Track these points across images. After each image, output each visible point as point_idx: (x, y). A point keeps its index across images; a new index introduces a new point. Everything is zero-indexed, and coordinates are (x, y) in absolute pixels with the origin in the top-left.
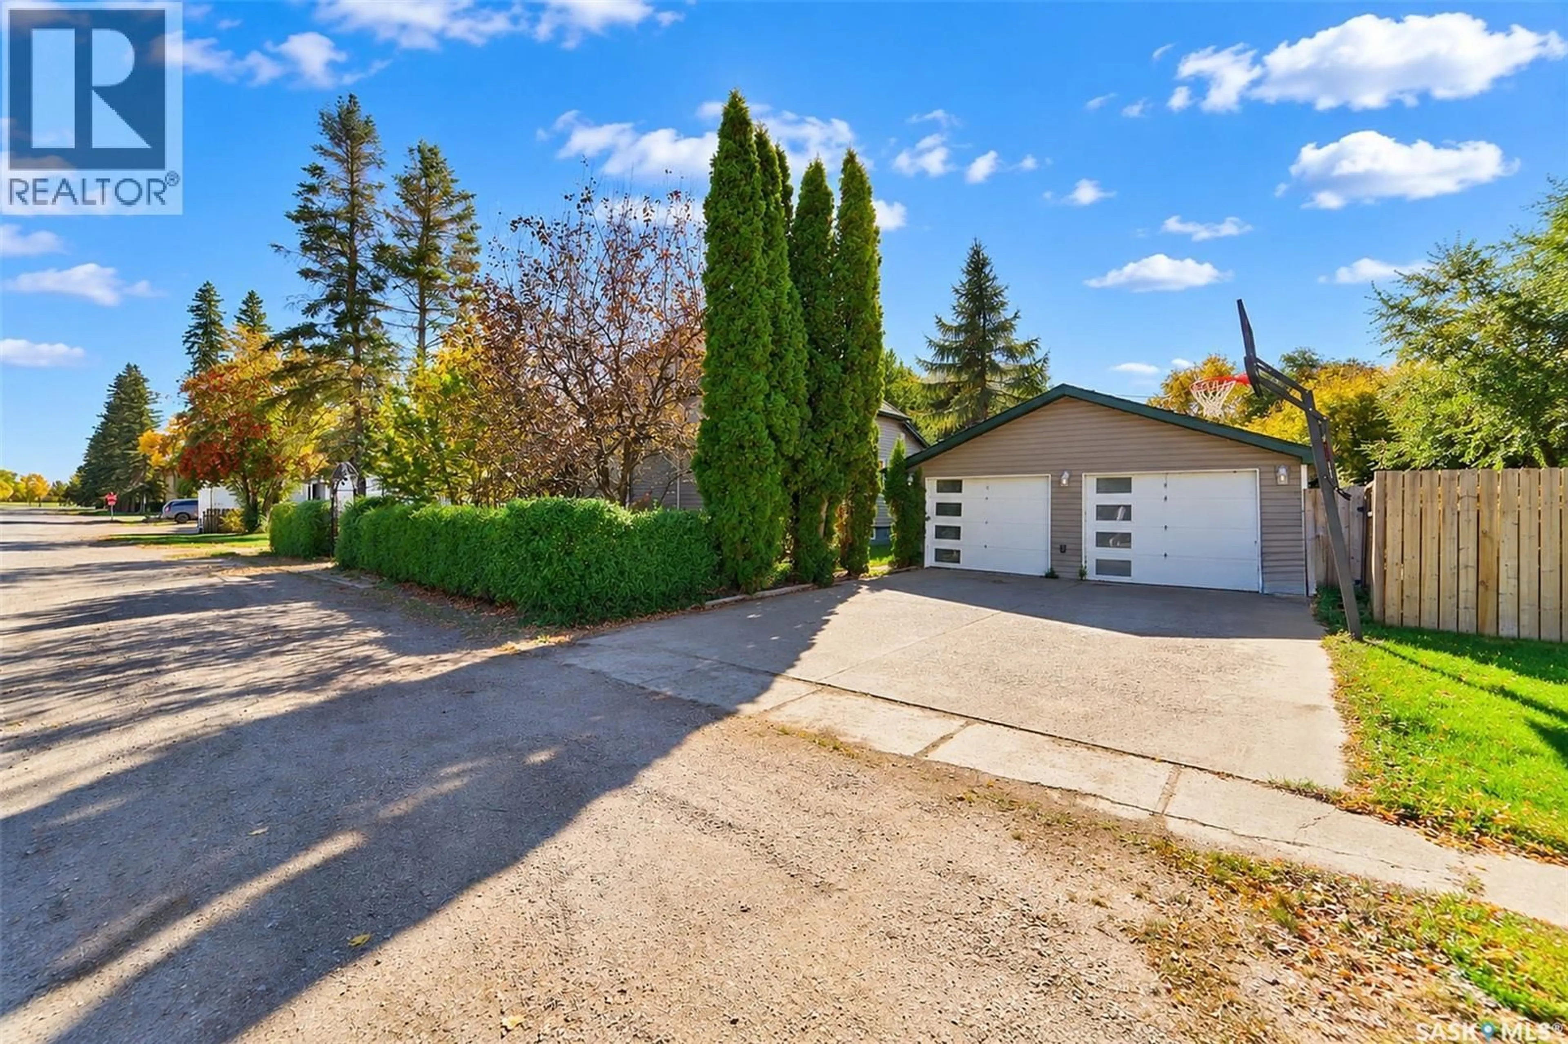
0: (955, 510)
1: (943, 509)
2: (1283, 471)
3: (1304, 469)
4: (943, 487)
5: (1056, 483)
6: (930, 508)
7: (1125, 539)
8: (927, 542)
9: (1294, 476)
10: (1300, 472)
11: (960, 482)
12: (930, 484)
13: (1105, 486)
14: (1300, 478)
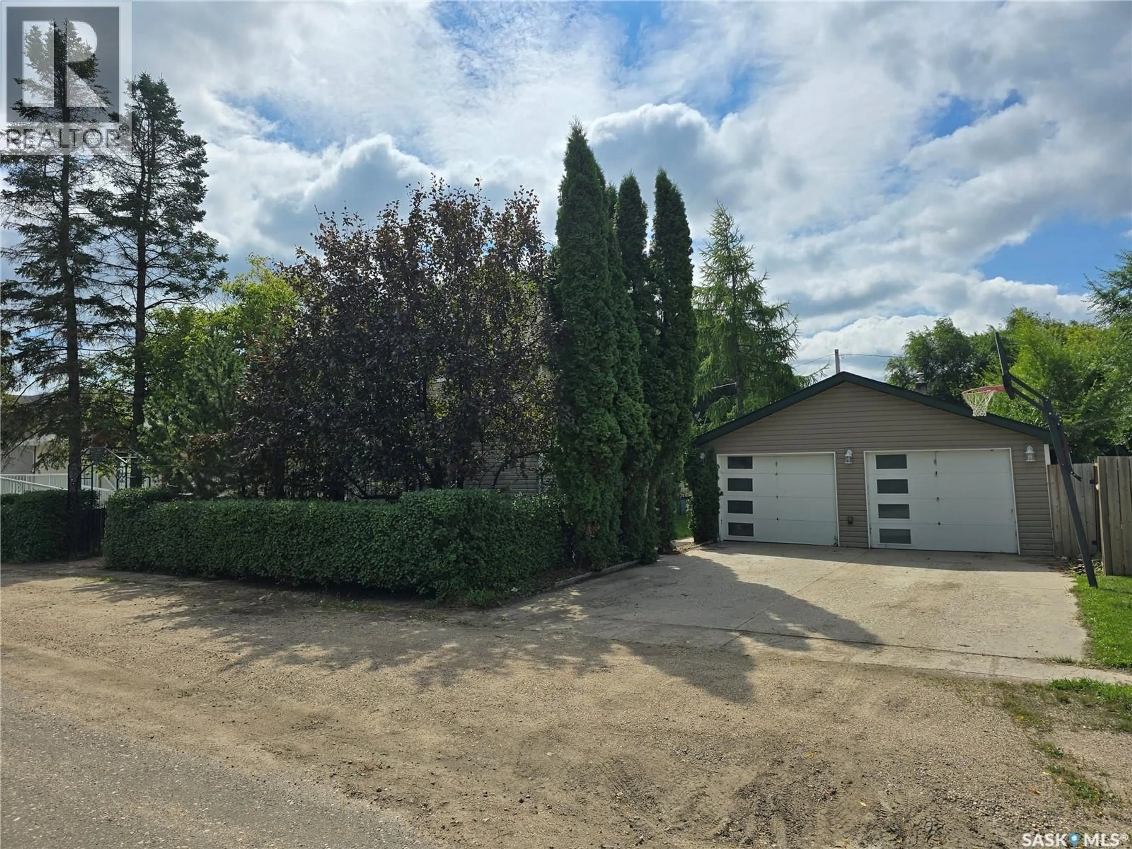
0: (746, 485)
1: (734, 484)
2: (1030, 451)
3: (1046, 448)
4: (734, 463)
5: (841, 458)
6: (722, 484)
7: (902, 511)
8: (720, 516)
9: (1039, 455)
10: (1043, 450)
11: (751, 458)
12: (721, 461)
13: (883, 462)
14: (1044, 456)
